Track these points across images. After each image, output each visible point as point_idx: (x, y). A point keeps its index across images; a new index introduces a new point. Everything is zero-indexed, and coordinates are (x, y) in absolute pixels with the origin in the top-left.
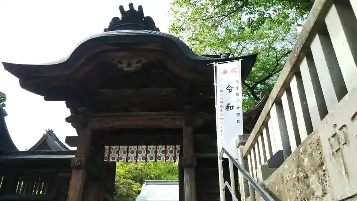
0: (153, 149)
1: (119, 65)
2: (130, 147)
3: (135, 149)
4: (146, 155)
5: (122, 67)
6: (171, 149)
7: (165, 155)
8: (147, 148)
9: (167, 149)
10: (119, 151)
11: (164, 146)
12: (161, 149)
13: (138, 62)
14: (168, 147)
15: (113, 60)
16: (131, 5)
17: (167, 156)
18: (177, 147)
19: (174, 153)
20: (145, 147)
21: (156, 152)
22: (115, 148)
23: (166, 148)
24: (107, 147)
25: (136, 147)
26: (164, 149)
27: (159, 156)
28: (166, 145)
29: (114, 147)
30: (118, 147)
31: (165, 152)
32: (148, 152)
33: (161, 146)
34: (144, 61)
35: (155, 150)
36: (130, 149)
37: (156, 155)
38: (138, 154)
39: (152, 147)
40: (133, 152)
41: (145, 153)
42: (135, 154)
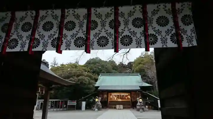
0: (108, 15)
2: (42, 13)
3: (56, 18)
4: (88, 33)
6: (162, 13)
7: (146, 30)
8: (89, 15)
9: (150, 15)
10: (10, 25)
11: (138, 7)
12: (130, 14)
14: (150, 8)
17: (151, 31)
18: (178, 6)
19: (171, 23)
20: (82, 12)
21: (115, 25)
23: (144, 12)
25: (58, 12)
27: (126, 33)
30: (9, 14)
32: (91, 25)
33: (131, 8)
35: (112, 17)
36: (43, 18)
37: (116, 31)
38: (65, 31)
39: (104, 10)
40: (48, 27)
41: (85, 28)
42: (55, 29)
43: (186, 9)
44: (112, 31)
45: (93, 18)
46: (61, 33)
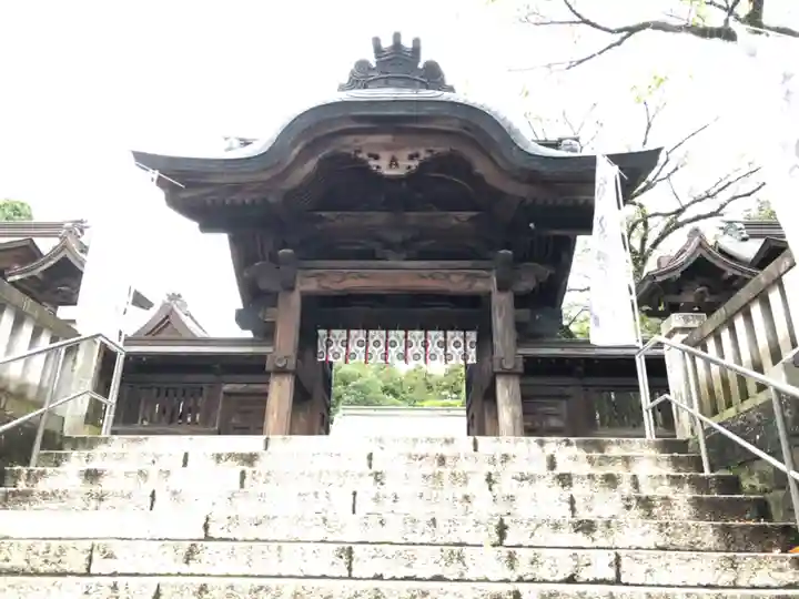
0: (420, 337)
1: (373, 163)
2: (371, 332)
3: (382, 337)
4: (406, 350)
5: (378, 167)
6: (457, 338)
7: (446, 350)
8: (406, 337)
9: (449, 338)
10: (347, 341)
11: (441, 333)
12: (436, 337)
13: (411, 157)
14: (450, 333)
15: (360, 152)
16: (397, 36)
17: (449, 351)
18: (468, 333)
19: (462, 346)
20: (402, 333)
21: (425, 345)
22: (339, 334)
23: (445, 336)
24: (322, 332)
25: (384, 332)
26: (442, 339)
27: (433, 352)
28: (445, 331)
29: (336, 332)
30: (345, 332)
31: (444, 345)
32: (408, 345)
33: (436, 333)
34: (424, 155)
35: (423, 339)
36: (373, 337)
37: (426, 350)
38: (389, 348)
39: (418, 333)
40: (377, 344)
41: (403, 347)
42: (382, 347)
43: (472, 336)
44: (423, 349)
45: (409, 338)
46: (386, 349)
